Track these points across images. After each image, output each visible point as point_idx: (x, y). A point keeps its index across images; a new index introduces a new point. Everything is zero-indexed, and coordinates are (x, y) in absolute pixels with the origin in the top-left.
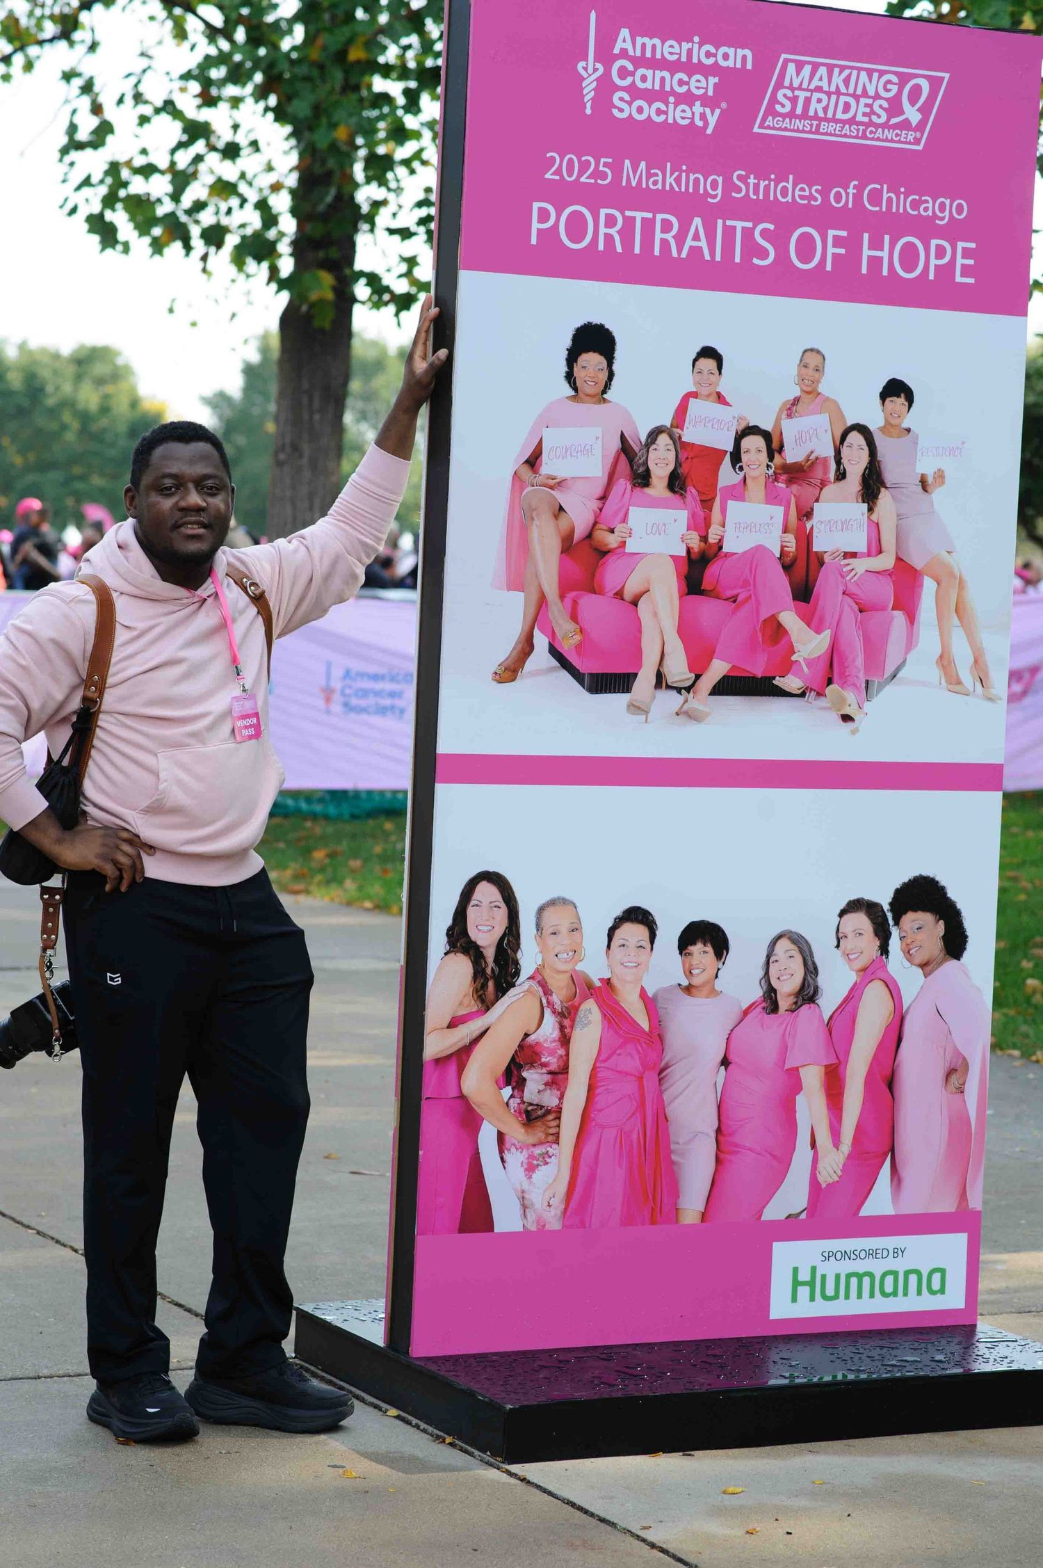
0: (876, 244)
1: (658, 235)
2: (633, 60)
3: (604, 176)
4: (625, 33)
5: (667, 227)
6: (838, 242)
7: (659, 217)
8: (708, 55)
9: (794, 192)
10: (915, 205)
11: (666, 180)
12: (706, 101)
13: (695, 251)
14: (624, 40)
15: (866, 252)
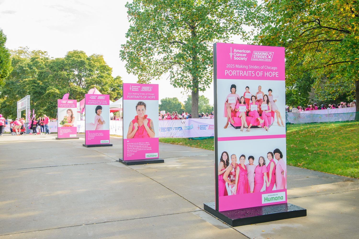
0: (266, 73)
1: (240, 73)
2: (236, 53)
3: (233, 67)
4: (235, 49)
5: (241, 72)
6: (262, 73)
7: (240, 71)
8: (245, 51)
9: (256, 67)
10: (271, 68)
11: (241, 67)
12: (245, 57)
13: (245, 75)
14: (235, 50)
15: (265, 74)
